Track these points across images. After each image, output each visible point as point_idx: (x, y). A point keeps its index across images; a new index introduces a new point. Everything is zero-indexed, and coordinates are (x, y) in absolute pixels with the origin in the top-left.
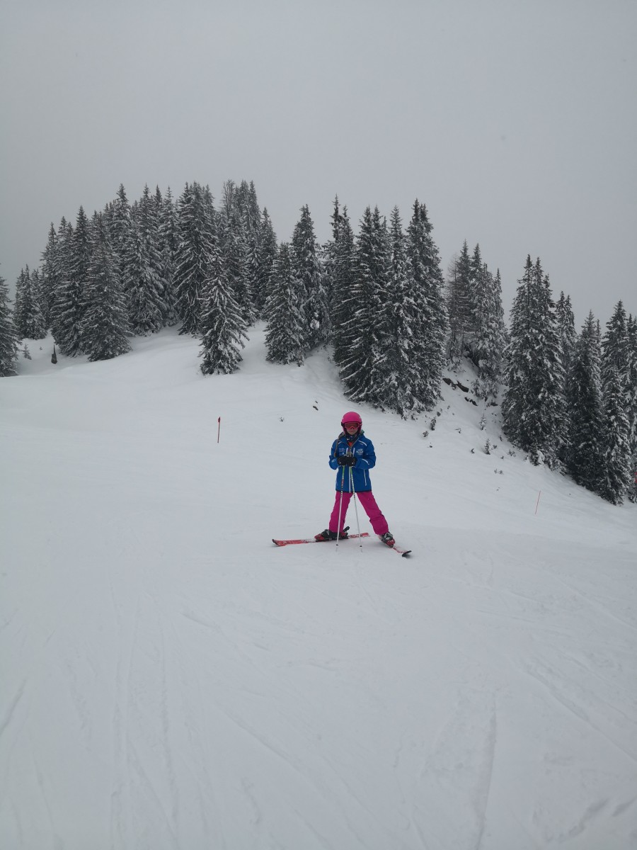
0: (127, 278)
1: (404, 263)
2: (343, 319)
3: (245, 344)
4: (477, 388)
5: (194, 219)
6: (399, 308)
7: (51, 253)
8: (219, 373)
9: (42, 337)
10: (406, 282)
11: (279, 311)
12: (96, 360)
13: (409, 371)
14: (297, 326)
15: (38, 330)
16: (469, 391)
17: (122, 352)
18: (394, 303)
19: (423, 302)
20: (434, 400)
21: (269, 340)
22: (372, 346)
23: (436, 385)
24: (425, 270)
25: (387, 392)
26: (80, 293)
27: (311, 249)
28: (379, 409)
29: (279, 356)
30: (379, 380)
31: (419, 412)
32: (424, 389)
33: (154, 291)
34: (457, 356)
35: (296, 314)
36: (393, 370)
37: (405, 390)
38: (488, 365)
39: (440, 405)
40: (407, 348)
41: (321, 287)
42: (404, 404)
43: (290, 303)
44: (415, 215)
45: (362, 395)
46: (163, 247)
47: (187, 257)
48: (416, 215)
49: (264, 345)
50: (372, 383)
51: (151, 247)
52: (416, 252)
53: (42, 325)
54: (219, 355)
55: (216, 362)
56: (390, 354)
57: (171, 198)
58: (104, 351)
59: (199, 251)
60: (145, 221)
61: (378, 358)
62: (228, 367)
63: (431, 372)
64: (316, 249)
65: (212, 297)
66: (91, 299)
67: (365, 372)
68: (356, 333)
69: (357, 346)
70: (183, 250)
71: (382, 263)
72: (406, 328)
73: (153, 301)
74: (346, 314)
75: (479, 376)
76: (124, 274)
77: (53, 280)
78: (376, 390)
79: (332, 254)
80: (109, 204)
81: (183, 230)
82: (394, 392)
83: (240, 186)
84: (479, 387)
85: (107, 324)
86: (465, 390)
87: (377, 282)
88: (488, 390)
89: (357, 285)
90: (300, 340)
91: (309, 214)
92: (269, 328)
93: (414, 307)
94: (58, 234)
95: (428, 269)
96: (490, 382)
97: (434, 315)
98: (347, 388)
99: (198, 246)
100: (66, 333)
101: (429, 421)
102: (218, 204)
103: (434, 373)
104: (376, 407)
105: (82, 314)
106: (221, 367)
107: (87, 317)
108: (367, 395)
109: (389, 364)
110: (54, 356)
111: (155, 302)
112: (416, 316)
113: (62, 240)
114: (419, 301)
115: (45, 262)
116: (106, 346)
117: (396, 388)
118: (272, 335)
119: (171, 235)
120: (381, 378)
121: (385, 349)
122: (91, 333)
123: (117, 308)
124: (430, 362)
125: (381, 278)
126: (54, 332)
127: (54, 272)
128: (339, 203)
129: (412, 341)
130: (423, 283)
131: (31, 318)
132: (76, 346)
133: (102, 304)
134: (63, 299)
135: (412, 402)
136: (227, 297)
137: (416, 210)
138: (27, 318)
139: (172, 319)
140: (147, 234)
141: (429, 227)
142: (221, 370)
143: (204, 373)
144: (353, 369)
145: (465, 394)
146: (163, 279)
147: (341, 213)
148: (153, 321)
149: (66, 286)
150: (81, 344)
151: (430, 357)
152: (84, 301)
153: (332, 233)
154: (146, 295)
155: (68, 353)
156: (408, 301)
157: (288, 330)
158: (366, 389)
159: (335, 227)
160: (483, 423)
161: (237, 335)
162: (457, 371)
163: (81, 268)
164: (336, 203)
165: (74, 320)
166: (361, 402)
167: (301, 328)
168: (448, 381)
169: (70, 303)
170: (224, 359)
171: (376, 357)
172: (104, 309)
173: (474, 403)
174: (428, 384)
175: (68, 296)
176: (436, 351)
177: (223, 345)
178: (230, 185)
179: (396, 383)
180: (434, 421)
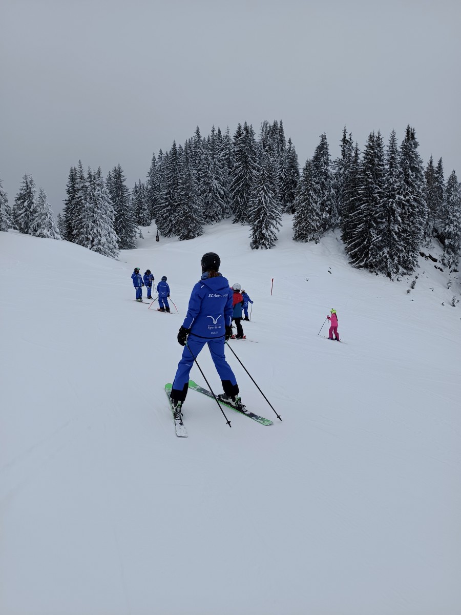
0: (202, 187)
1: (397, 171)
2: (350, 211)
3: (279, 229)
4: (444, 259)
5: (245, 146)
6: (392, 203)
7: (153, 172)
8: (262, 248)
9: (149, 225)
10: (398, 184)
11: (303, 206)
12: (183, 240)
13: (397, 247)
14: (315, 217)
15: (146, 221)
16: (438, 261)
17: (199, 235)
18: (388, 199)
19: (410, 198)
20: (414, 268)
21: (295, 226)
22: (371, 230)
23: (416, 257)
24: (413, 175)
25: (380, 262)
26: (173, 197)
27: (327, 164)
28: (374, 273)
29: (302, 237)
30: (375, 253)
31: (402, 275)
32: (407, 260)
33: (218, 195)
34: (429, 237)
35: (315, 208)
36: (384, 246)
37: (393, 260)
38: (452, 243)
39: (417, 271)
40: (397, 231)
41: (332, 189)
42: (392, 270)
43: (311, 201)
44: (406, 136)
45: (362, 264)
46: (224, 166)
47: (239, 172)
48: (408, 135)
49: (292, 230)
50: (370, 255)
51: (217, 166)
52: (407, 163)
53: (148, 218)
54: (263, 236)
55: (260, 241)
56: (384, 235)
57: (229, 134)
58: (188, 234)
59: (247, 168)
60: (213, 149)
61: (375, 238)
62: (269, 244)
63: (412, 247)
64: (330, 164)
65: (260, 198)
66: (181, 201)
67: (365, 247)
68: (359, 220)
69: (360, 230)
70: (237, 168)
71: (381, 171)
72: (397, 217)
73: (217, 202)
74: (353, 208)
75: (444, 251)
76: (200, 184)
77: (155, 189)
78: (372, 260)
79: (340, 167)
80: (188, 140)
81: (236, 155)
82: (385, 262)
83: (272, 124)
84: (445, 259)
85: (190, 216)
86: (435, 260)
87: (376, 184)
88: (451, 261)
89: (363, 187)
90: (317, 226)
91: (326, 139)
92: (296, 218)
93: (403, 202)
94: (157, 160)
95: (414, 174)
96: (453, 255)
97: (418, 207)
98: (350, 259)
99: (246, 165)
100: (164, 223)
101: (411, 283)
102: (257, 137)
103: (414, 249)
104: (372, 272)
105: (175, 211)
106: (264, 244)
107: (178, 212)
108: (365, 263)
109: (382, 242)
110: (157, 237)
111: (218, 203)
112: (404, 208)
113: (160, 163)
114: (407, 198)
115: (149, 178)
116: (190, 231)
117: (387, 259)
118: (299, 223)
119: (228, 158)
120: (376, 251)
121: (380, 232)
122: (181, 222)
123: (196, 206)
124: (413, 241)
125: (379, 181)
126: (157, 222)
127: (155, 185)
128: (347, 131)
129: (400, 226)
130: (410, 185)
131: (142, 213)
132: (170, 231)
133: (187, 204)
134: (163, 201)
135: (398, 269)
136: (269, 197)
137: (408, 133)
138: (140, 213)
139: (228, 213)
140: (214, 158)
141: (416, 145)
142: (263, 247)
143: (253, 248)
144: (355, 246)
145: (435, 263)
146: (223, 188)
147: (347, 138)
148: (217, 215)
149: (165, 193)
150: (174, 229)
151: (413, 238)
152: (176, 202)
153: (341, 152)
154: (213, 198)
155: (165, 235)
156: (399, 198)
157: (309, 219)
158: (365, 259)
159: (343, 148)
160: (449, 284)
161: (274, 223)
162: (429, 247)
163: (174, 181)
164: (345, 131)
165: (170, 214)
166: (361, 268)
167: (318, 218)
168: (422, 254)
169: (167, 203)
170: (266, 239)
171: (374, 237)
172: (189, 207)
173: (441, 270)
174: (410, 256)
175: (166, 199)
176: (417, 233)
177: (265, 230)
178: (266, 124)
179: (388, 255)
180: (414, 283)
